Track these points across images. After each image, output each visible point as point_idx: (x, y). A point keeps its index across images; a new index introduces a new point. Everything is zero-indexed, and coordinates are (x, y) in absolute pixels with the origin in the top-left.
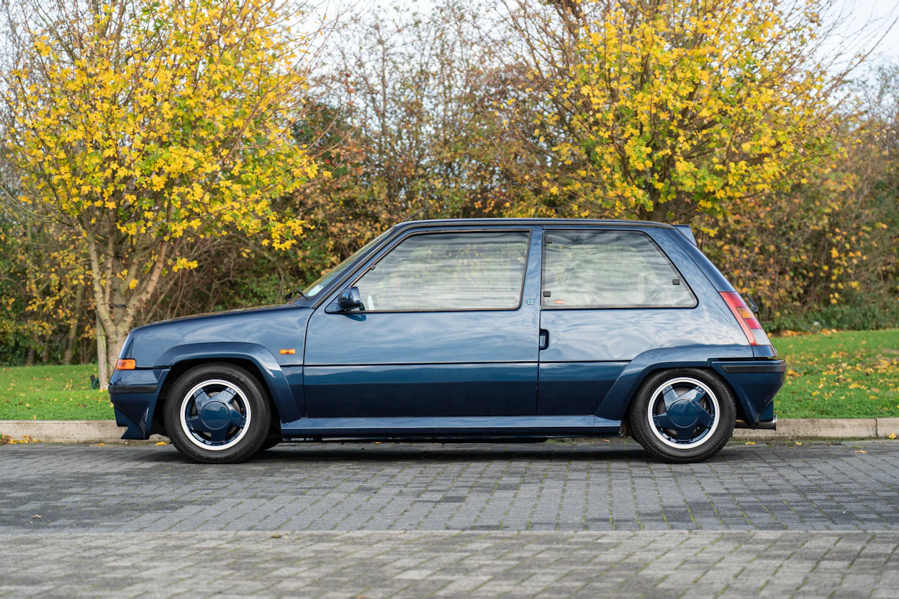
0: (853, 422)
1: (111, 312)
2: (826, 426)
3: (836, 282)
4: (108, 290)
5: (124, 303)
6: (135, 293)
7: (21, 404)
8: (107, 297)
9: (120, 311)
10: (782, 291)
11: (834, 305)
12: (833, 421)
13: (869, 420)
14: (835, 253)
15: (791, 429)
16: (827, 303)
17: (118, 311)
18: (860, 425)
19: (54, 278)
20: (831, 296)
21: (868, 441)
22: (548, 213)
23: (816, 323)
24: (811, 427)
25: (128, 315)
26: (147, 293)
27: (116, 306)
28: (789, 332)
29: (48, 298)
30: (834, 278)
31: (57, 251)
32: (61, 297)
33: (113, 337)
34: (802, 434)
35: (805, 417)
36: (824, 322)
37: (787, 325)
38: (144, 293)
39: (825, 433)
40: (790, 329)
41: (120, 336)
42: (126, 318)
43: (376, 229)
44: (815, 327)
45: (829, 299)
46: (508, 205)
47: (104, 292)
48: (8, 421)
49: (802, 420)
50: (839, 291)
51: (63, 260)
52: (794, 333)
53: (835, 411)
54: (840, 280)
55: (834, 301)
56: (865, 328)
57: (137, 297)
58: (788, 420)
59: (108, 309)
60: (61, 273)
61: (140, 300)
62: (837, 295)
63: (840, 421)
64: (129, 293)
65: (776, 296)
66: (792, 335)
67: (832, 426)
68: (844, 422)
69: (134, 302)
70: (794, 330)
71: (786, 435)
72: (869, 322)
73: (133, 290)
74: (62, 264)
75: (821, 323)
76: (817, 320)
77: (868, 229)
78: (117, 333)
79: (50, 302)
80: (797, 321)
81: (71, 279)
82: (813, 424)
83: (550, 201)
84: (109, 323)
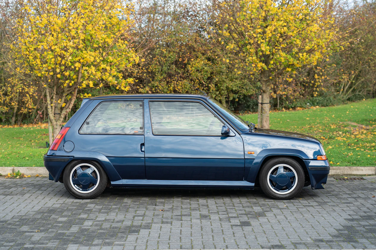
0: (366, 168)
1: (54, 116)
2: (355, 170)
3: (316, 88)
4: (53, 108)
5: (59, 112)
6: (64, 109)
7: (24, 158)
8: (53, 111)
9: (58, 116)
10: (298, 93)
11: (315, 97)
12: (358, 168)
13: (372, 167)
14: (316, 77)
15: (341, 171)
16: (313, 96)
17: (57, 116)
18: (369, 170)
19: (9, 89)
20: (314, 93)
21: (373, 176)
22: (208, 63)
23: (308, 104)
24: (349, 170)
25: (61, 117)
26: (69, 109)
27: (56, 114)
28: (299, 108)
29: (7, 97)
30: (316, 86)
31: (10, 78)
32: (12, 97)
33: (55, 126)
34: (346, 173)
35: (346, 166)
36: (311, 103)
37: (298, 105)
38: (68, 109)
39: (355, 172)
40: (299, 107)
41: (58, 126)
42: (60, 119)
43: (140, 69)
44: (308, 106)
45: (313, 94)
46: (192, 60)
47: (52, 108)
48: (23, 168)
49: (345, 167)
50: (318, 92)
51: (13, 82)
52: (301, 108)
53: (358, 163)
54: (317, 87)
55: (315, 95)
56: (327, 106)
57: (65, 110)
58: (340, 167)
59: (53, 115)
60: (12, 87)
61: (67, 112)
62: (316, 93)
63: (361, 168)
64: (62, 109)
65: (296, 95)
66: (300, 109)
67: (358, 170)
68: (363, 168)
69: (64, 112)
70: (301, 107)
71: (339, 173)
72: (329, 104)
73: (63, 107)
74: (12, 83)
75: (310, 104)
76: (309, 103)
77: (329, 67)
78: (57, 125)
79: (8, 98)
80: (302, 104)
81: (16, 90)
82: (350, 169)
83: (209, 58)
84: (54, 121)
